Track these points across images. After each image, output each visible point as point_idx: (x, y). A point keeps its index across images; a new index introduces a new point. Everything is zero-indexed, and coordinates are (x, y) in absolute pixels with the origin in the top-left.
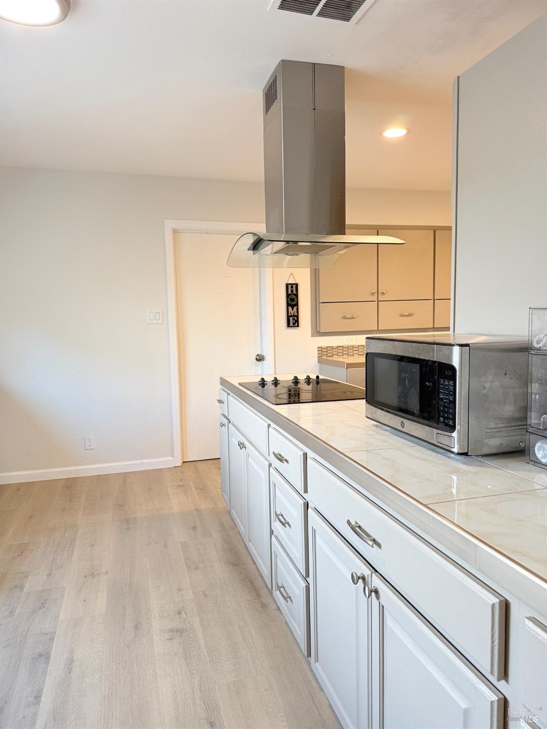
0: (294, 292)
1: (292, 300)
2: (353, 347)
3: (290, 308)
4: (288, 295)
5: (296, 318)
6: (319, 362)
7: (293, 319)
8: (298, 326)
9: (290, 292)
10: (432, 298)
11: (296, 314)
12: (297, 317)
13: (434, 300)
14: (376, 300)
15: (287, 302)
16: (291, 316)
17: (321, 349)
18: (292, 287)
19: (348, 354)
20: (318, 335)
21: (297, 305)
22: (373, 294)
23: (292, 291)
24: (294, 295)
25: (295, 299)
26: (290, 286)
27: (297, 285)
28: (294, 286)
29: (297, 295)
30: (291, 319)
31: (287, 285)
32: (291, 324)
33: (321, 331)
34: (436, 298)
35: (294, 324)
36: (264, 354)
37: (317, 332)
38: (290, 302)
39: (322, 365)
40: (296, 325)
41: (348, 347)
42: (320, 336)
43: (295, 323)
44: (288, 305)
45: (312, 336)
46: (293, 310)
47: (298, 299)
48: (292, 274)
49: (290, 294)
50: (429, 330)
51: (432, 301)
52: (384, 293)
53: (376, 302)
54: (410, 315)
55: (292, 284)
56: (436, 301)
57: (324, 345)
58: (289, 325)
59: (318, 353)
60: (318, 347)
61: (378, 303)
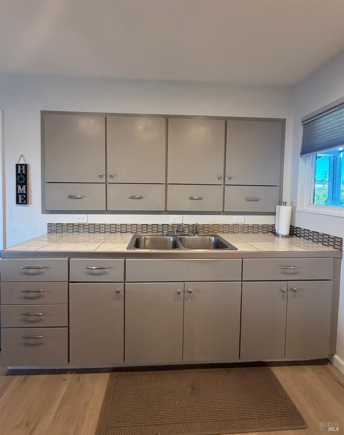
0: (24, 172)
1: (21, 179)
2: (83, 225)
3: (19, 187)
4: (17, 175)
5: (24, 196)
7: (22, 197)
9: (19, 172)
10: (164, 183)
11: (24, 192)
12: (26, 195)
13: (166, 184)
15: (17, 180)
16: (20, 194)
17: (50, 225)
18: (21, 167)
19: (78, 232)
21: (26, 183)
22: (100, 176)
23: (21, 171)
24: (23, 174)
25: (24, 178)
26: (19, 167)
27: (26, 165)
28: (24, 167)
29: (25, 175)
31: (17, 165)
32: (20, 201)
34: (168, 183)
35: (22, 201)
37: (47, 210)
38: (19, 181)
40: (25, 202)
41: (79, 225)
42: (50, 213)
43: (24, 200)
44: (17, 183)
45: (42, 213)
47: (26, 178)
48: (22, 155)
49: (19, 174)
51: (164, 185)
54: (140, 198)
55: (22, 165)
56: (168, 185)
57: (54, 222)
58: (17, 202)
59: (47, 229)
60: (48, 224)
61: (106, 185)
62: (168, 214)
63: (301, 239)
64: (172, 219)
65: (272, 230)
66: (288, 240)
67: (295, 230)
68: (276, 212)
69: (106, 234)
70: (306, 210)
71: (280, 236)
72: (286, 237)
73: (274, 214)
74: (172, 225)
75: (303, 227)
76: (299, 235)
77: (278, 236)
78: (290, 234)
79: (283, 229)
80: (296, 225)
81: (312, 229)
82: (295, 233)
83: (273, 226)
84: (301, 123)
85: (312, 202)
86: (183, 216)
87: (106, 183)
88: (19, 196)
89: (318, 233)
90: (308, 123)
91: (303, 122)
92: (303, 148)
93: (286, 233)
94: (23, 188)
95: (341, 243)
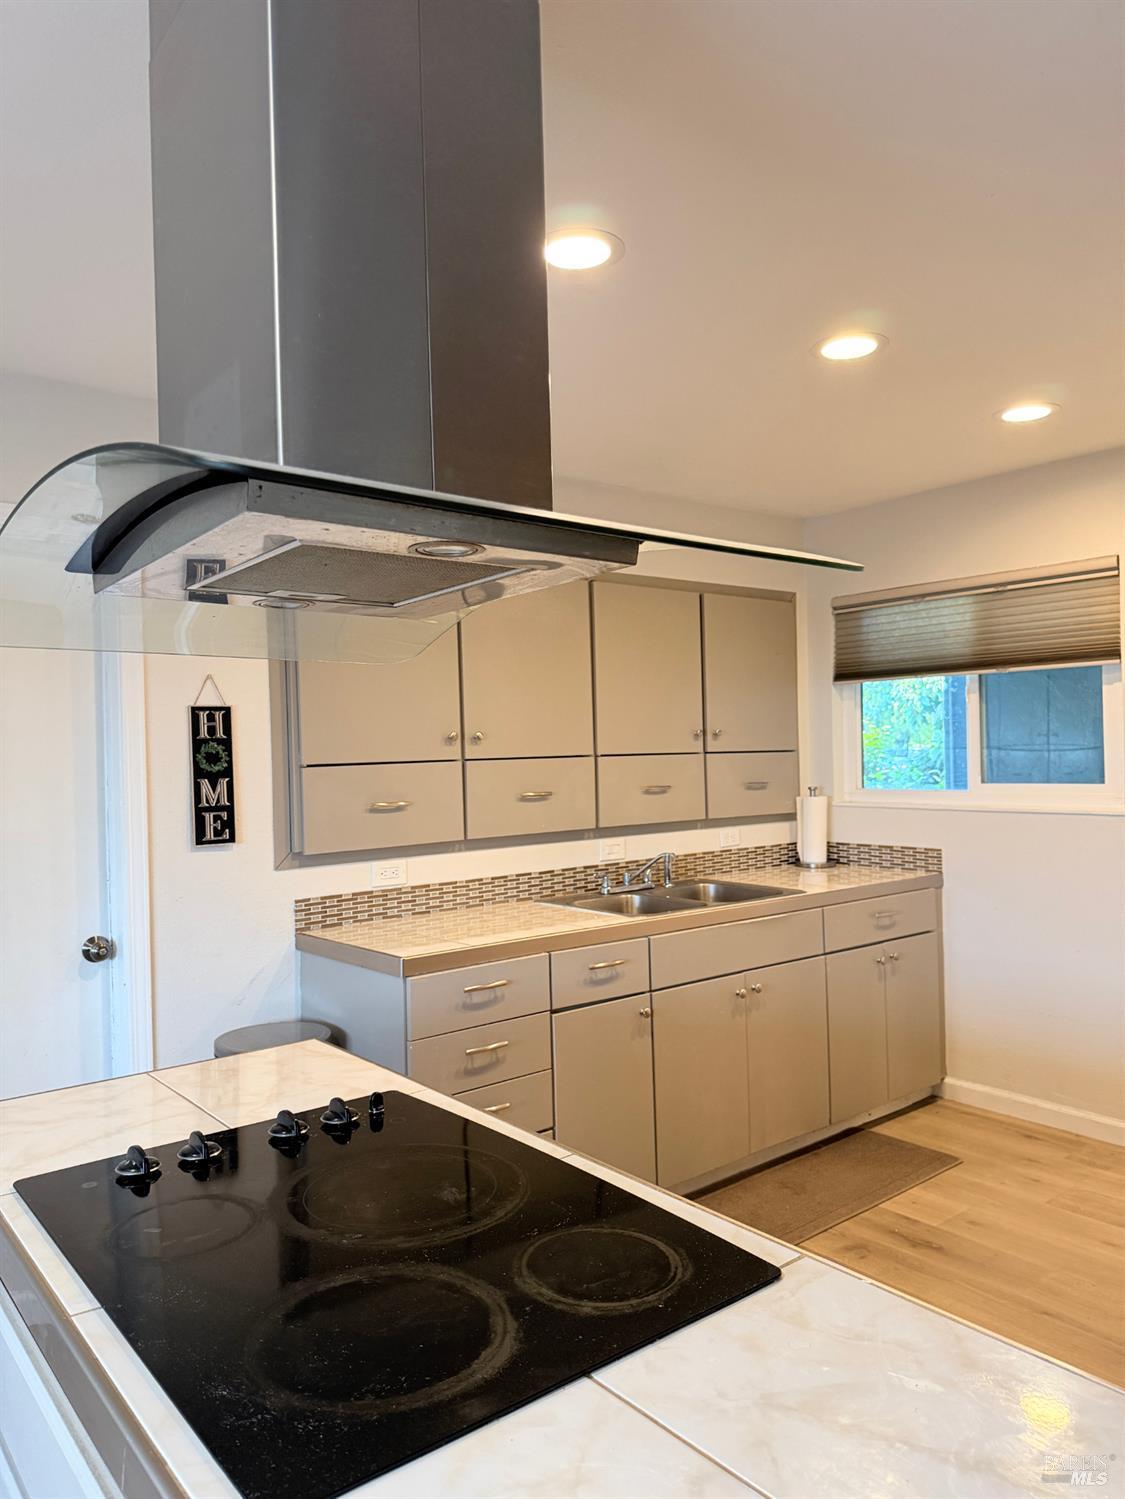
0: (220, 734)
1: (213, 758)
2: (399, 891)
3: (205, 784)
4: (197, 744)
5: (224, 815)
6: (298, 947)
7: (216, 818)
8: (232, 839)
9: (204, 733)
10: (592, 753)
11: (225, 802)
12: (230, 810)
13: (596, 756)
14: (459, 757)
15: (196, 764)
16: (209, 809)
17: (304, 907)
18: (211, 718)
19: (385, 916)
20: (297, 863)
21: (228, 772)
22: (450, 740)
23: (212, 730)
24: (219, 741)
25: (223, 755)
26: (203, 716)
27: (227, 712)
28: (219, 716)
29: (227, 744)
30: (209, 817)
31: (195, 711)
32: (210, 834)
33: (307, 852)
34: (599, 753)
35: (217, 833)
36: (112, 935)
37: (293, 853)
38: (204, 765)
39: (308, 956)
40: (227, 836)
41: (385, 894)
42: (301, 866)
43: (223, 830)
44: (199, 773)
45: (277, 868)
46: (214, 790)
47: (230, 755)
48: (209, 677)
49: (205, 741)
50: (586, 835)
51: (592, 759)
52: (478, 738)
53: (460, 764)
54: (543, 797)
55: (212, 710)
56: (600, 759)
57: (315, 892)
58: (200, 839)
59: (294, 918)
60: (297, 902)
61: (464, 766)
62: (595, 837)
63: (852, 867)
64: (603, 850)
65: (792, 858)
66: (825, 874)
67: (835, 850)
68: (795, 814)
69: (459, 912)
70: (851, 802)
71: (813, 866)
72: (822, 867)
73: (791, 817)
74: (606, 865)
75: (854, 840)
76: (845, 860)
77: (808, 866)
78: (829, 859)
79: (814, 852)
80: (835, 840)
81: (875, 842)
82: (835, 856)
83: (793, 846)
84: (831, 610)
85: (861, 786)
86: (625, 841)
87: (462, 760)
88: (207, 815)
89: (891, 848)
90: (847, 614)
91: (835, 609)
92: (838, 665)
93: (822, 858)
94: (218, 789)
95: (939, 858)
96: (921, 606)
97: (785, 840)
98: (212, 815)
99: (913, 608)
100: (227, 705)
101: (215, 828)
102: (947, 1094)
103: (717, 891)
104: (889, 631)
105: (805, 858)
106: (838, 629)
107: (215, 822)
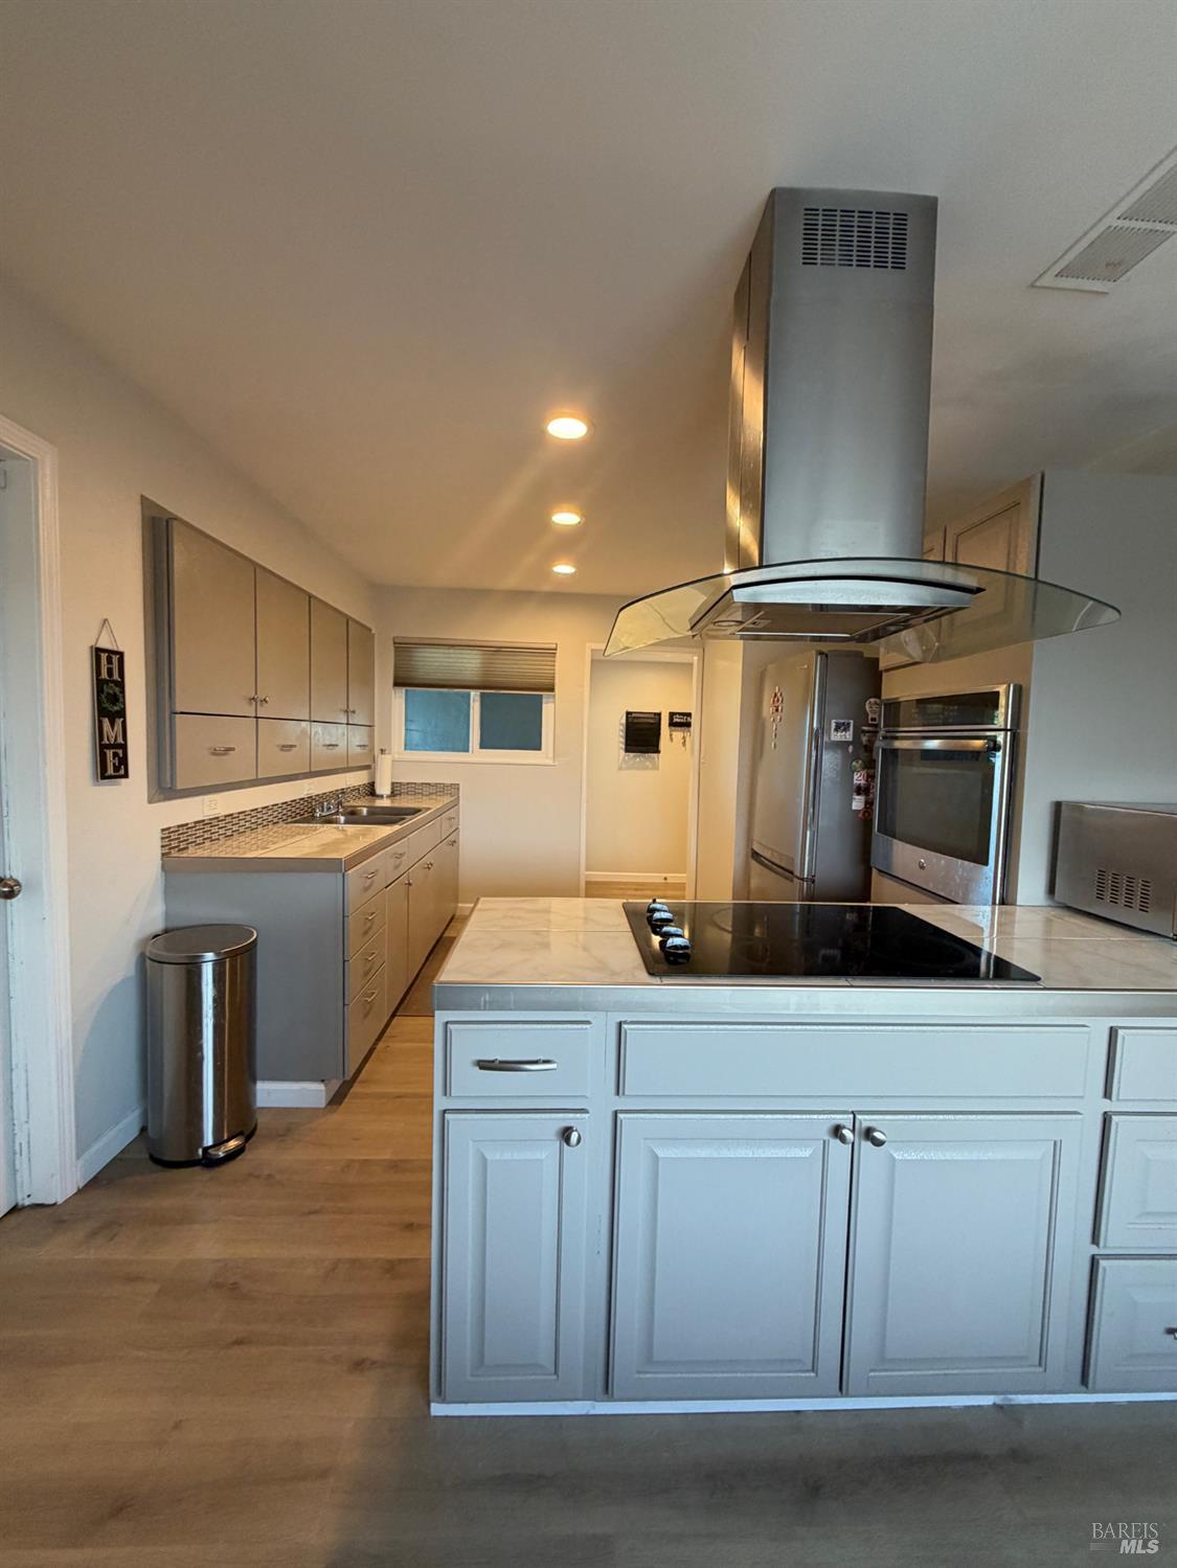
0: (116, 676)
1: (113, 699)
3: (106, 722)
4: (99, 684)
5: (120, 752)
6: (163, 870)
7: (115, 755)
8: (126, 775)
9: (104, 675)
10: (309, 719)
11: (120, 740)
12: (124, 747)
14: (254, 714)
15: (97, 702)
16: (110, 746)
17: (166, 835)
18: (110, 661)
19: (211, 839)
20: (162, 797)
21: (122, 713)
22: (251, 702)
23: (110, 672)
24: (116, 683)
25: (119, 696)
26: (104, 656)
27: (121, 657)
28: (115, 659)
29: (121, 685)
30: (110, 753)
31: (96, 651)
32: (110, 771)
33: (175, 786)
34: (312, 720)
35: (116, 769)
37: (164, 787)
38: (106, 705)
40: (122, 772)
41: (211, 822)
42: (165, 799)
43: (119, 766)
44: (99, 711)
45: (150, 802)
46: (112, 729)
47: (123, 697)
48: (105, 620)
49: (107, 682)
52: (262, 701)
53: (255, 720)
55: (111, 652)
57: (173, 822)
58: (103, 774)
59: (160, 844)
60: (162, 830)
61: (257, 722)
62: (306, 778)
63: (406, 795)
65: (371, 791)
67: (394, 786)
68: (374, 765)
71: (385, 796)
72: (389, 795)
73: (372, 767)
75: (409, 781)
77: (382, 796)
78: (392, 792)
83: (372, 785)
84: (393, 644)
86: (320, 780)
87: (256, 717)
88: (108, 751)
89: (429, 784)
90: (403, 648)
91: (395, 643)
92: (396, 678)
93: (389, 792)
94: (116, 728)
95: (458, 789)
96: (451, 651)
97: (366, 782)
98: (112, 751)
99: (446, 651)
100: (121, 649)
101: (114, 764)
102: (458, 913)
103: (368, 812)
104: (433, 662)
105: (378, 792)
106: (396, 656)
107: (114, 758)
